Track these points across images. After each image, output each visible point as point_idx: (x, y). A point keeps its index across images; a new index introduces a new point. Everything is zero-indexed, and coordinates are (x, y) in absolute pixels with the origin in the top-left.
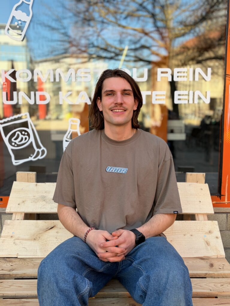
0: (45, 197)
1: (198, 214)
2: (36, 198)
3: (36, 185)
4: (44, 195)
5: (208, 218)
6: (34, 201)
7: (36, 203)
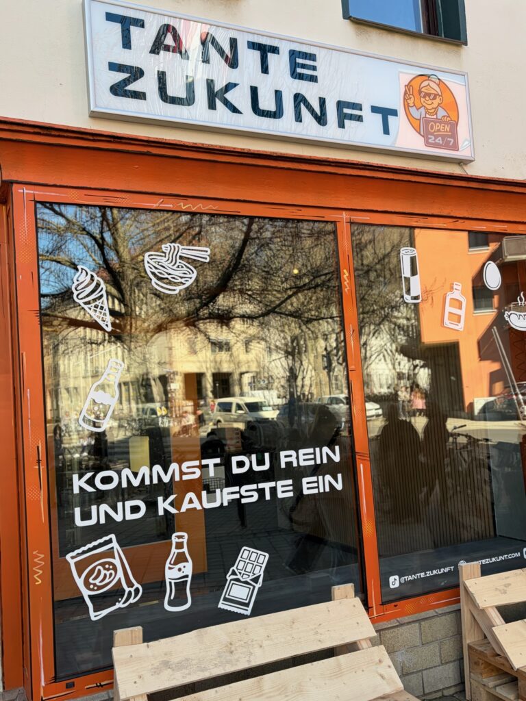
0: (168, 662)
1: (359, 641)
2: (155, 666)
3: (148, 646)
4: (165, 659)
5: (371, 642)
6: (155, 672)
7: (158, 674)
